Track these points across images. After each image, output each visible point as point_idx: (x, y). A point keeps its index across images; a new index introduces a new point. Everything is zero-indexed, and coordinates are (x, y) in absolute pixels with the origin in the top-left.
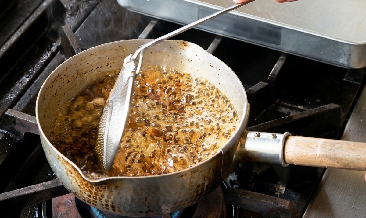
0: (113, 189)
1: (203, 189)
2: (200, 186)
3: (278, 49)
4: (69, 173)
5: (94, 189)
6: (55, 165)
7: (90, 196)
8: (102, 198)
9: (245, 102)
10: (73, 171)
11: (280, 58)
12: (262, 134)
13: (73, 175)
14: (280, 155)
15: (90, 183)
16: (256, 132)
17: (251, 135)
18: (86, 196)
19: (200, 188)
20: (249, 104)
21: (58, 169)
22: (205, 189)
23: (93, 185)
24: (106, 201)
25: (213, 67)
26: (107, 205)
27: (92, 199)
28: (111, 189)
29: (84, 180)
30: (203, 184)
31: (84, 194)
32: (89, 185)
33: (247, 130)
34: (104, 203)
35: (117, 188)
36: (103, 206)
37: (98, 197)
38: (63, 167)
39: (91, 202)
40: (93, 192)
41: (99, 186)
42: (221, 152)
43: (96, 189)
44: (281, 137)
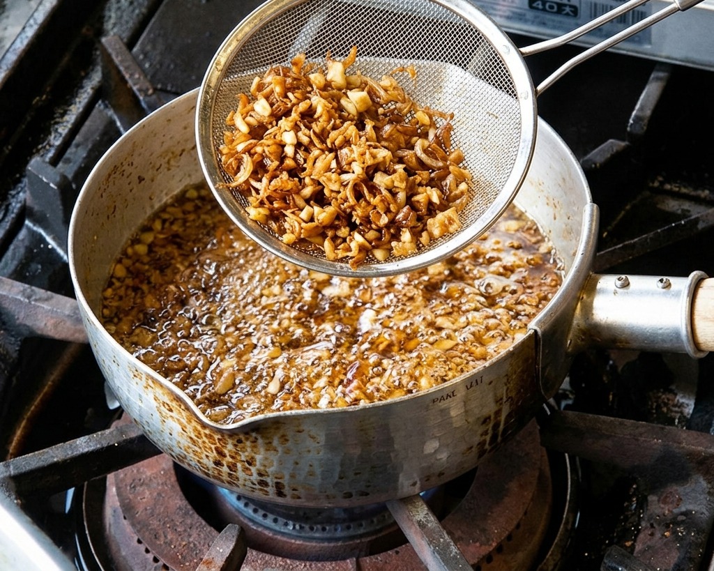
0: (275, 443)
1: (496, 425)
2: (489, 418)
3: (646, 54)
4: (164, 410)
5: (230, 447)
7: (217, 463)
8: (249, 466)
9: (586, 204)
10: (174, 404)
11: (652, 76)
12: (633, 280)
13: (174, 414)
14: (684, 330)
15: (220, 431)
16: (618, 276)
17: (608, 283)
18: (211, 465)
19: (490, 425)
20: (595, 205)
22: (502, 427)
23: (226, 437)
24: (260, 473)
26: (263, 483)
27: (225, 469)
29: (204, 426)
31: (205, 461)
32: (217, 437)
33: (596, 273)
35: (284, 439)
36: (255, 484)
37: (239, 465)
38: (149, 397)
39: (225, 477)
40: (226, 452)
41: (242, 437)
42: (536, 331)
43: (235, 446)
44: (681, 285)
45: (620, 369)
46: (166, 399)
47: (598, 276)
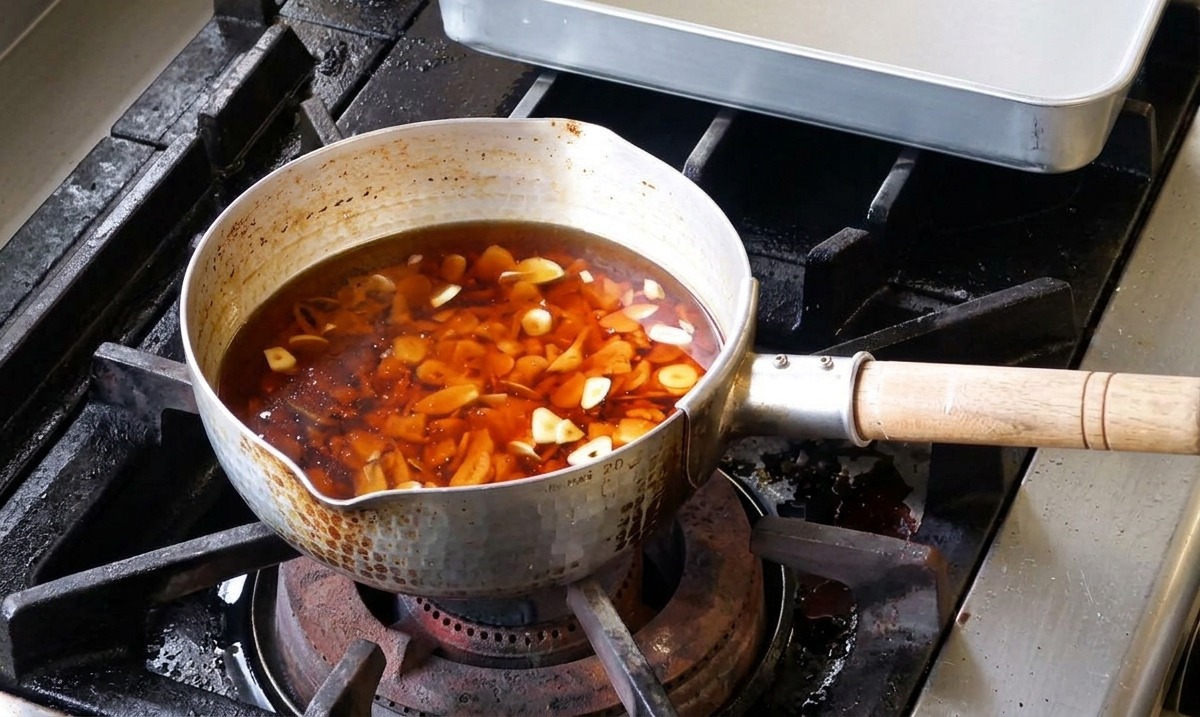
0: (393, 524)
1: (640, 512)
2: (629, 506)
4: (275, 485)
5: (344, 526)
6: (236, 465)
7: (331, 544)
8: (365, 548)
10: (284, 480)
12: (793, 359)
13: (285, 490)
15: (334, 508)
16: (777, 356)
17: (765, 365)
18: (323, 544)
19: (631, 513)
21: (246, 475)
22: (644, 516)
23: (340, 514)
24: (378, 557)
25: (653, 187)
26: (381, 569)
27: (339, 552)
28: (389, 523)
29: (316, 501)
30: (640, 500)
32: (330, 514)
33: (754, 352)
34: (372, 563)
35: (403, 519)
36: (371, 570)
37: (355, 548)
38: (259, 469)
39: (340, 561)
40: (340, 532)
41: (357, 516)
42: (684, 413)
43: (350, 525)
44: (845, 365)
45: (851, 481)
46: (280, 474)
47: (754, 355)
